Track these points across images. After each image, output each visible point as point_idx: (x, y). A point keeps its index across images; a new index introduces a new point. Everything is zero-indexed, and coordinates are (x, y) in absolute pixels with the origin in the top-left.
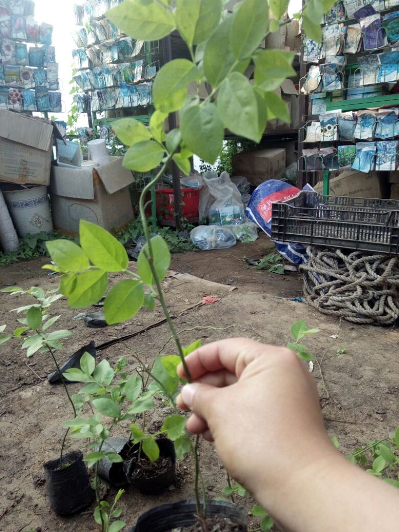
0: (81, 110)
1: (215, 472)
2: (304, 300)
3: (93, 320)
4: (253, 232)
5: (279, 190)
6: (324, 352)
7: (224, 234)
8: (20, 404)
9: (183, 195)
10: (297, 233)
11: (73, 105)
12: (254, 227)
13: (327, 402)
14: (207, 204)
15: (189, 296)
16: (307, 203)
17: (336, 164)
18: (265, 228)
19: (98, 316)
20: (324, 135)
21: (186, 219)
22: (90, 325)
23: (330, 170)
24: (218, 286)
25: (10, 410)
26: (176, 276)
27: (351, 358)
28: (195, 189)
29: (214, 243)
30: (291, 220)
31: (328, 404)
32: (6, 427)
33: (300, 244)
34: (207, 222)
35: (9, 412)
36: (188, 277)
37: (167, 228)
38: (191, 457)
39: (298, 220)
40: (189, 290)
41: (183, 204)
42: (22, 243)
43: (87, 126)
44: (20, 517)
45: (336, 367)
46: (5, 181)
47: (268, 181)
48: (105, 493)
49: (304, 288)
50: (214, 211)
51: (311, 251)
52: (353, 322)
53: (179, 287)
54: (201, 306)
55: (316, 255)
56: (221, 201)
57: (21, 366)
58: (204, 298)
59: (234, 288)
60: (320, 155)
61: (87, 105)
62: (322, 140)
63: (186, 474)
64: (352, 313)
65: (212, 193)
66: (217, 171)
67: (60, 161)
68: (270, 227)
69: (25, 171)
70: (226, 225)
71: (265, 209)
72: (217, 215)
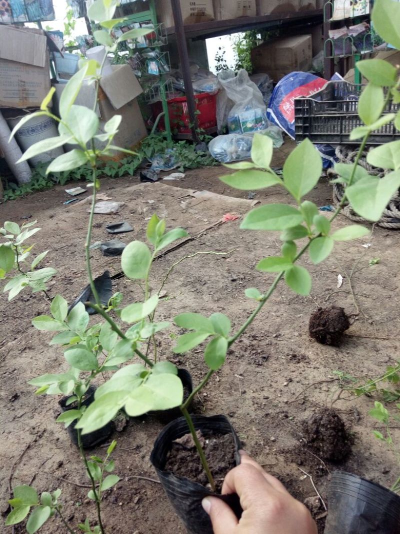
0: (77, 15)
1: (237, 398)
2: (333, 208)
3: (108, 249)
4: (277, 137)
5: (303, 83)
6: (355, 264)
7: (245, 143)
8: (40, 339)
9: (197, 102)
10: (324, 132)
11: (68, 11)
12: (279, 131)
13: (356, 318)
14: (226, 110)
15: (209, 215)
16: (336, 95)
17: (369, 45)
18: (289, 130)
19: (114, 244)
20: (354, 9)
21: (202, 130)
22: (107, 254)
23: (362, 53)
24: (239, 201)
25: (30, 345)
26: (194, 195)
27: (384, 268)
28: (211, 94)
29: (235, 154)
30: (317, 117)
31: (358, 319)
32: (26, 363)
33: (328, 145)
34: (227, 131)
35: (29, 348)
36: (207, 194)
37: (183, 142)
38: (211, 383)
39: (325, 117)
40: (208, 209)
41: (198, 112)
42: (34, 173)
43: (87, 33)
44: (42, 451)
45: (367, 279)
46: (6, 106)
47: (290, 75)
48: (124, 424)
49: (334, 196)
50: (233, 118)
51: (341, 151)
52: (387, 228)
53: (198, 206)
54: (221, 225)
55: (346, 155)
56: (241, 104)
57: (40, 300)
58: (224, 216)
59: (256, 201)
60: (350, 34)
61: (83, 7)
62: (351, 16)
63: (206, 401)
64: (385, 218)
65: (230, 96)
66: (235, 70)
67: (60, 78)
68: (294, 129)
69: (24, 93)
70: (247, 132)
71: (288, 107)
72: (236, 121)
